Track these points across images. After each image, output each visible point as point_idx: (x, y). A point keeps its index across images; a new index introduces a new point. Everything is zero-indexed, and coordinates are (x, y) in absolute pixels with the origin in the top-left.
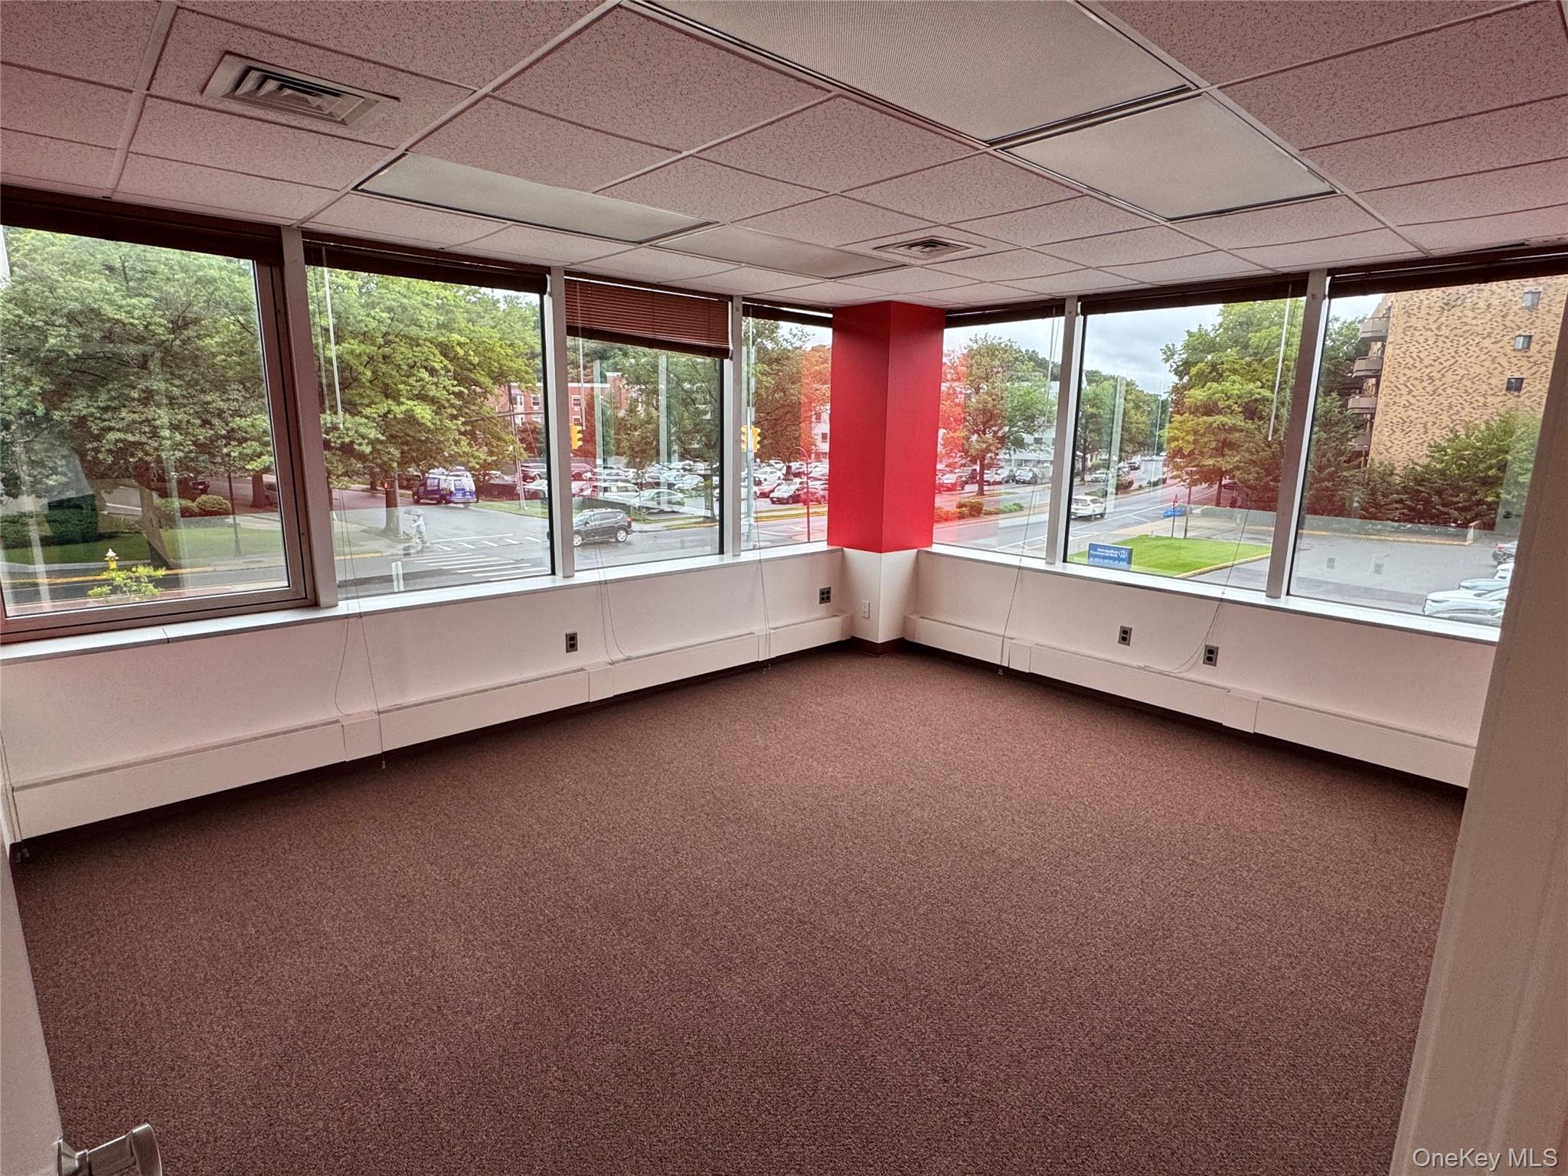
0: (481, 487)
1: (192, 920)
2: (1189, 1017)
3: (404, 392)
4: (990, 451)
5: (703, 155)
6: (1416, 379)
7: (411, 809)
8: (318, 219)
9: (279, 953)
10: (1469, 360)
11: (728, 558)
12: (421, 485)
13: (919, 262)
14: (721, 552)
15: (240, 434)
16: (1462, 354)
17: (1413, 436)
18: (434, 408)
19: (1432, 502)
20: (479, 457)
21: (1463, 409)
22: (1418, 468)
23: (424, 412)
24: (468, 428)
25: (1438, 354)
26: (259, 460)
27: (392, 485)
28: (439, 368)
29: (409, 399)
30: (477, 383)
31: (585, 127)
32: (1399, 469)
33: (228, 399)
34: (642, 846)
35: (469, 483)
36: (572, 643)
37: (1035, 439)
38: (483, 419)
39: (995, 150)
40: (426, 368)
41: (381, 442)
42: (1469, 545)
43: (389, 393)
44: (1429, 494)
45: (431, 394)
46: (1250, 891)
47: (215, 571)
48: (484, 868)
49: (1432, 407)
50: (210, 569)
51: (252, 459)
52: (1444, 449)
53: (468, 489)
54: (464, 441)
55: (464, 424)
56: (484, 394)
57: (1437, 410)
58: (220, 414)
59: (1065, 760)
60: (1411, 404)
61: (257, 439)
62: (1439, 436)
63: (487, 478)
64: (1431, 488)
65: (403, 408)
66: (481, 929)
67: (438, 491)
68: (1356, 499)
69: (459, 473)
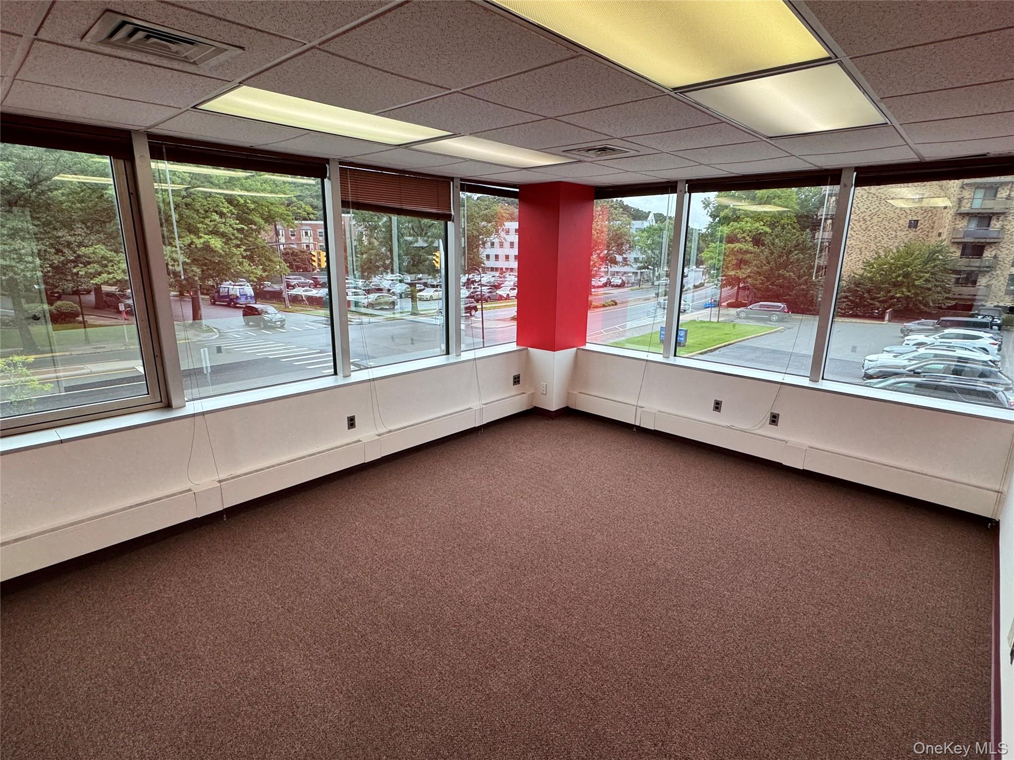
0: (258, 293)
1: (97, 653)
2: (803, 683)
3: (202, 229)
4: (595, 266)
5: (466, 92)
6: (856, 220)
7: (249, 552)
8: (160, 126)
9: (167, 676)
10: (887, 209)
11: (452, 358)
12: (216, 292)
13: (590, 160)
14: (448, 353)
15: (85, 259)
16: (883, 205)
17: (854, 256)
18: (224, 240)
19: (864, 297)
20: (256, 274)
21: (883, 239)
22: (856, 276)
23: (216, 243)
24: (248, 253)
25: (869, 205)
26: (100, 277)
27: (196, 293)
28: (226, 212)
29: (206, 234)
30: (252, 222)
31: (384, 71)
32: (845, 276)
33: (75, 235)
34: (418, 572)
35: (249, 290)
36: (351, 422)
37: (623, 258)
38: (258, 248)
39: (676, 93)
40: (216, 212)
41: (187, 264)
42: (885, 324)
43: (192, 230)
44: (863, 292)
45: (221, 230)
46: (822, 585)
47: (71, 355)
48: (309, 596)
49: (865, 238)
50: (67, 353)
51: (94, 277)
52: (872, 265)
53: (249, 295)
54: (246, 263)
55: (245, 250)
56: (258, 231)
57: (868, 240)
58: (69, 245)
59: (686, 493)
60: (852, 236)
61: (98, 262)
62: (869, 256)
63: (262, 287)
64: (864, 288)
65: (202, 240)
66: (315, 647)
67: (228, 296)
68: (820, 296)
69: (242, 283)
